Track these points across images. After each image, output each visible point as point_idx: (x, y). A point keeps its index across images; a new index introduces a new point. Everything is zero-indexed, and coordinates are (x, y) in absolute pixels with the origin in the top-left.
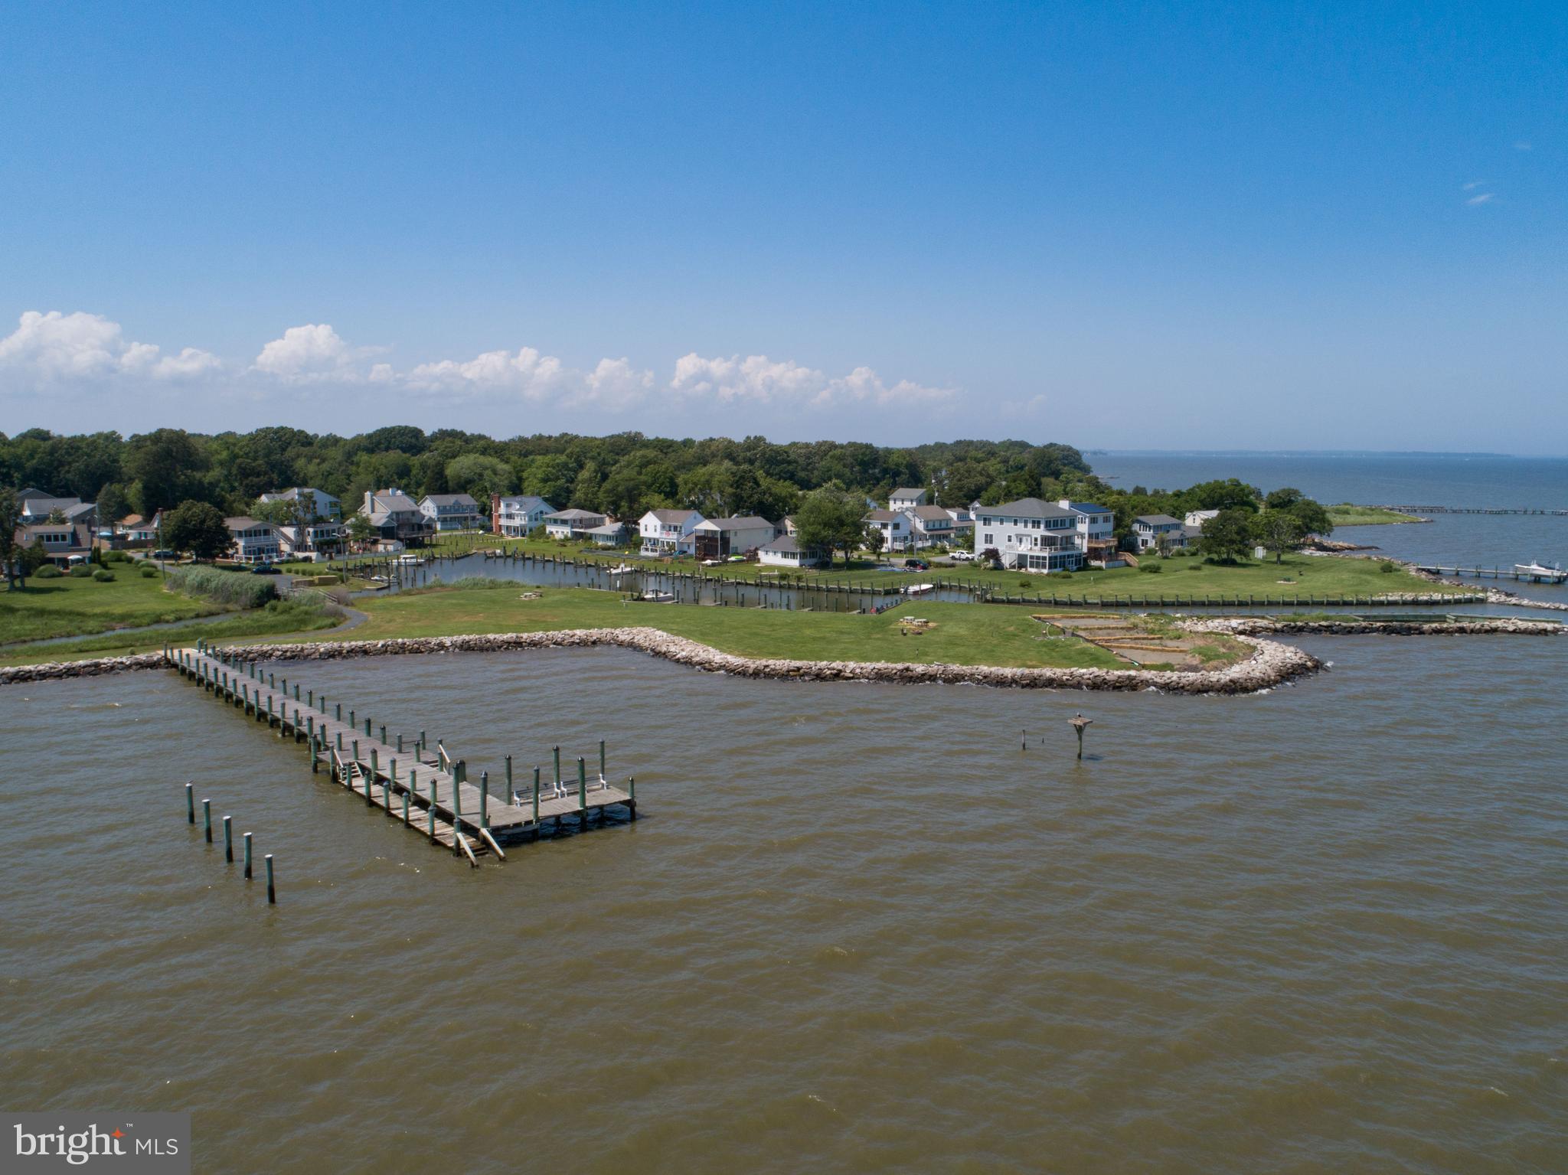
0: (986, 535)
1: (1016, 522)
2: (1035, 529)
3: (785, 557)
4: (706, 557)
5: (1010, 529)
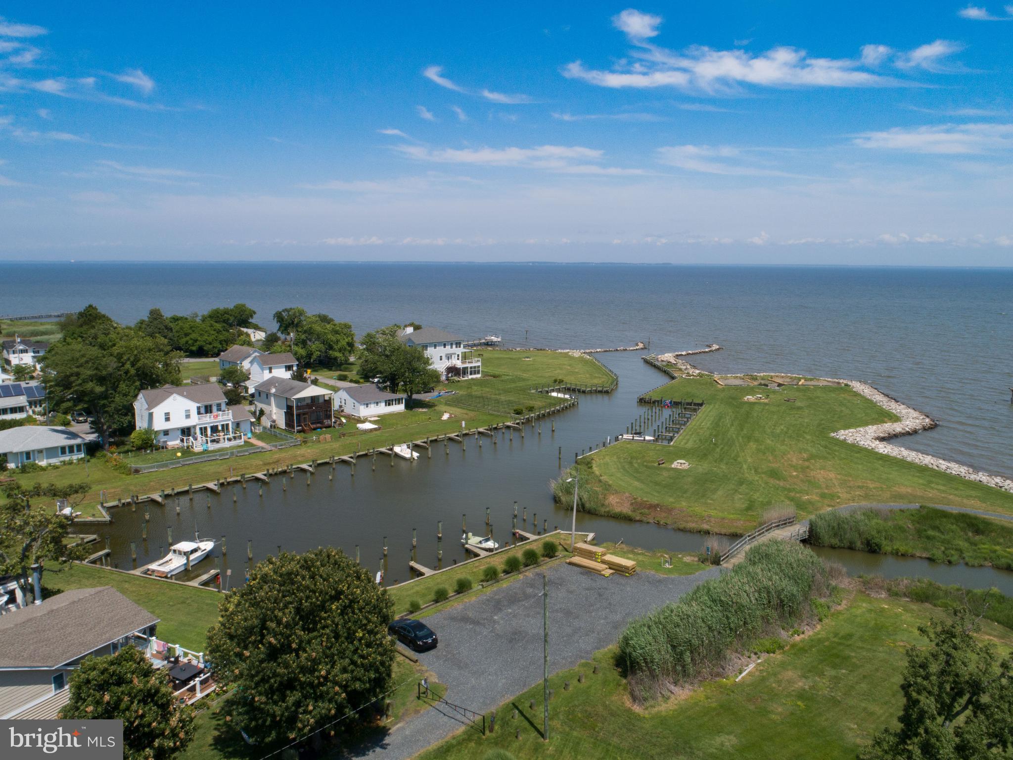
1: (445, 346)
2: (458, 349)
3: (389, 405)
4: (312, 426)
5: (441, 351)
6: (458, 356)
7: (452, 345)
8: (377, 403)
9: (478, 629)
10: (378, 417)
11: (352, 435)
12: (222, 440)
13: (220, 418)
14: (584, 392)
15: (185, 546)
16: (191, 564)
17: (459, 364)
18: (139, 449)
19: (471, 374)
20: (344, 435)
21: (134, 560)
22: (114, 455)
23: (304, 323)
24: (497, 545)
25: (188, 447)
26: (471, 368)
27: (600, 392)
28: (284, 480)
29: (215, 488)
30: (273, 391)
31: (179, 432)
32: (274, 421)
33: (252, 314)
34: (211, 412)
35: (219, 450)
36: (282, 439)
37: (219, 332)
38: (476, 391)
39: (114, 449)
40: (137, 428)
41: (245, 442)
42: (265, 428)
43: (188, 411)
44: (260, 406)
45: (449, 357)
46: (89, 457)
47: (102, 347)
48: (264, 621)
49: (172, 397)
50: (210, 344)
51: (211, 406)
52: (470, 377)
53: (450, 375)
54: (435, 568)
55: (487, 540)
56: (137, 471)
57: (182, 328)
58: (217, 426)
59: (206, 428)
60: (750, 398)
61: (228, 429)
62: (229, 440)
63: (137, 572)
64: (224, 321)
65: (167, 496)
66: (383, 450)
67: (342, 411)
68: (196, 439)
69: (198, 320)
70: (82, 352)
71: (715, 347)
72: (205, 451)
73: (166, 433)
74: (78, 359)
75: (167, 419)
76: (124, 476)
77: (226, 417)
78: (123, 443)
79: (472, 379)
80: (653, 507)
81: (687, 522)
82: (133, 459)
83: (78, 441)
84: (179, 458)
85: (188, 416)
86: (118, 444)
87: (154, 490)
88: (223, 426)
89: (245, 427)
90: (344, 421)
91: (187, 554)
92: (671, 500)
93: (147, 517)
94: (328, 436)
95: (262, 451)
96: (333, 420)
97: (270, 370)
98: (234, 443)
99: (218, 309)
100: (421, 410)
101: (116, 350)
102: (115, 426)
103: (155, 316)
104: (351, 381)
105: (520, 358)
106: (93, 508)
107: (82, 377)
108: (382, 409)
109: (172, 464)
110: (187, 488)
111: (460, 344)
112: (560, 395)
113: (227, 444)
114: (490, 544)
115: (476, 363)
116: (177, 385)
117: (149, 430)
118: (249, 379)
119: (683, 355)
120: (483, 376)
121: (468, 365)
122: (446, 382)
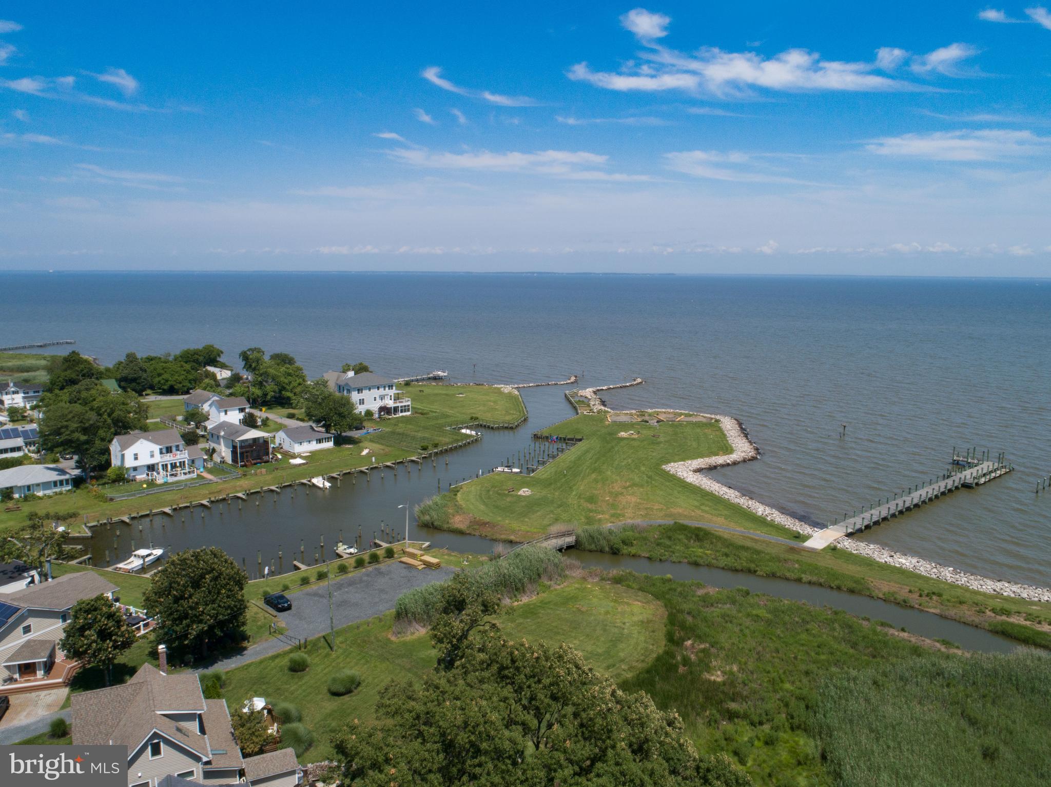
1: (378, 388)
3: (320, 443)
4: (253, 462)
5: (375, 393)
6: (391, 397)
7: (385, 387)
8: (309, 442)
9: (321, 600)
10: (310, 452)
11: (283, 469)
12: (179, 475)
13: (178, 457)
14: (492, 428)
15: (143, 552)
16: (147, 564)
17: (390, 403)
18: (114, 481)
19: (402, 412)
20: (277, 469)
21: (108, 562)
22: (94, 487)
23: (261, 367)
24: (356, 551)
25: (152, 480)
26: (401, 407)
27: (506, 428)
28: (221, 505)
29: (169, 512)
30: (222, 433)
31: (146, 468)
32: (223, 458)
33: (220, 353)
34: (171, 452)
35: (177, 482)
36: (227, 473)
37: (188, 372)
38: (401, 428)
39: (94, 482)
40: (113, 465)
41: (198, 475)
42: (215, 463)
43: (152, 452)
44: (213, 445)
45: (382, 398)
46: (75, 489)
47: (85, 403)
48: (170, 584)
49: (139, 442)
50: (180, 383)
51: (171, 447)
52: (401, 414)
53: (382, 413)
54: (309, 565)
55: (351, 547)
56: (111, 500)
57: (155, 369)
58: (175, 463)
59: (166, 465)
60: (623, 434)
61: (184, 465)
62: (185, 474)
63: (110, 569)
64: (194, 361)
65: (133, 518)
66: (304, 481)
67: (282, 448)
68: (158, 473)
69: (171, 359)
70: (70, 409)
71: (639, 380)
72: (166, 483)
73: (135, 469)
74: (66, 415)
75: (136, 459)
76: (101, 503)
77: (183, 456)
78: (101, 477)
79: (403, 417)
80: (485, 524)
81: (501, 534)
82: (109, 490)
83: (67, 477)
84: (145, 488)
85: (152, 456)
86: (97, 478)
87: (124, 514)
88: (180, 462)
89: (199, 463)
90: (279, 456)
91: (143, 557)
92: (500, 519)
93: (118, 533)
94: (264, 470)
95: (210, 482)
96: (271, 457)
97: (226, 412)
98: (188, 476)
99: (189, 349)
100: (347, 446)
101: (96, 404)
102: (95, 463)
103: (131, 359)
104: (298, 419)
105: (454, 395)
106: (79, 527)
107: (71, 429)
108: (314, 446)
109: (139, 494)
110: (148, 512)
111: (392, 386)
112: (468, 432)
113: (183, 477)
114: (352, 550)
115: (407, 402)
116: (145, 431)
117: (121, 468)
118: (208, 419)
119: (603, 390)
120: (412, 414)
121: (399, 405)
122: (378, 420)
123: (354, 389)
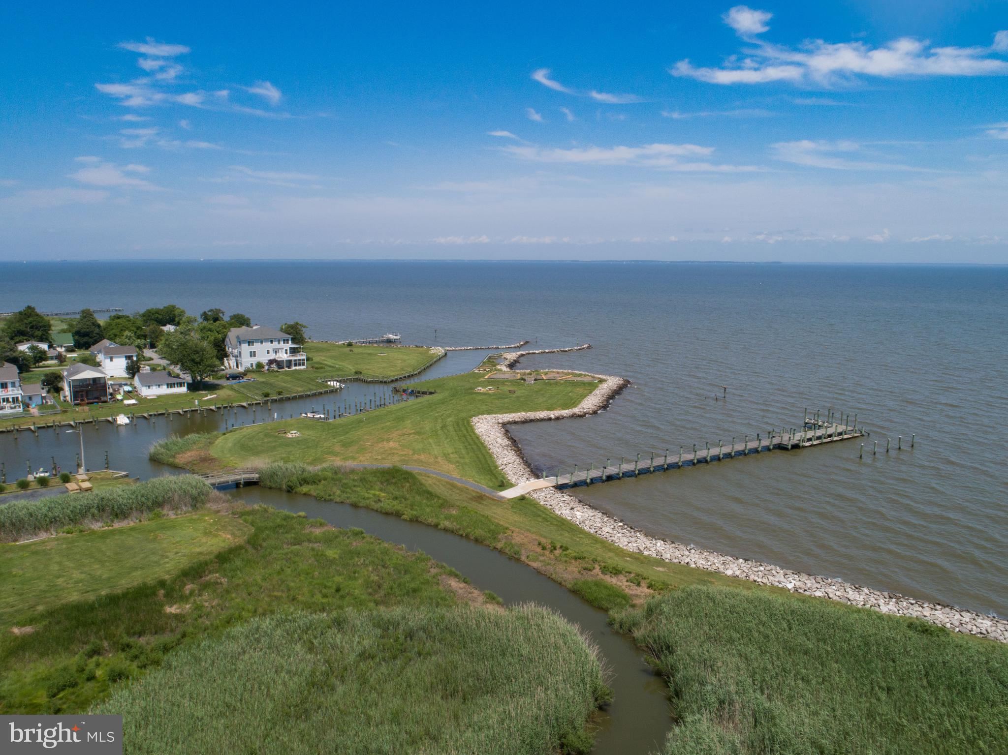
0: (251, 352)
1: (272, 342)
2: (286, 344)
3: (171, 387)
4: (89, 401)
5: (268, 346)
6: (286, 350)
7: (279, 342)
8: (159, 386)
11: (109, 408)
12: (6, 409)
13: (11, 393)
17: (284, 357)
19: (295, 365)
20: (103, 408)
26: (295, 360)
30: (65, 374)
41: (24, 410)
45: (275, 351)
51: (6, 383)
52: (294, 368)
53: (273, 366)
58: (8, 398)
60: (480, 389)
61: (18, 400)
62: (11, 408)
64: (155, 319)
77: (16, 392)
79: (296, 370)
88: (13, 398)
89: (36, 400)
90: (120, 397)
94: (86, 408)
96: (109, 397)
97: (111, 359)
98: (14, 410)
100: (203, 392)
108: (163, 390)
111: (288, 340)
112: (334, 384)
113: (9, 411)
115: (302, 356)
119: (535, 353)
120: (307, 368)
121: (293, 358)
122: (267, 372)
123: (244, 341)
